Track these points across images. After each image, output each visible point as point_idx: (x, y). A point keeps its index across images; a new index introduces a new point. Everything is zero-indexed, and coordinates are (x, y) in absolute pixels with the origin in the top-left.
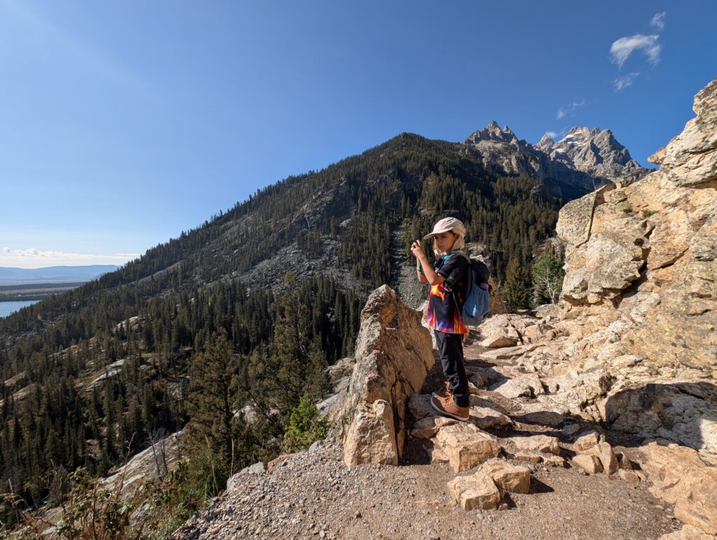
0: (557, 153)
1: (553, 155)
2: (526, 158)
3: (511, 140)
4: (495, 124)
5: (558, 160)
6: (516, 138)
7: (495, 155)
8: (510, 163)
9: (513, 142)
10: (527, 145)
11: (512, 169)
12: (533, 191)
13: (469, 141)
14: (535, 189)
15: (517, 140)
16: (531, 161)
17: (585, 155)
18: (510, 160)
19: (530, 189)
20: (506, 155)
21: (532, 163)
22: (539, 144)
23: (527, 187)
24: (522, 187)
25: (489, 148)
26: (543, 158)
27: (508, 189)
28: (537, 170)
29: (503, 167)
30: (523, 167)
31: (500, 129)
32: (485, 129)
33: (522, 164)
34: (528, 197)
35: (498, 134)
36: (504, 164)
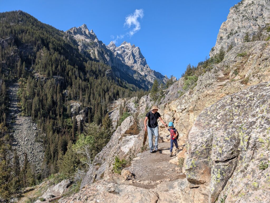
0: (117, 53)
1: (115, 54)
2: (103, 52)
3: (95, 39)
4: (85, 26)
5: (118, 57)
6: (97, 39)
7: (85, 46)
8: (94, 52)
9: (96, 40)
10: (103, 44)
11: (95, 56)
12: (106, 73)
13: (69, 32)
14: (107, 72)
15: (98, 40)
16: (105, 54)
17: (129, 57)
18: (94, 50)
19: (105, 71)
20: (92, 47)
21: (106, 56)
22: (109, 46)
23: (104, 69)
24: (101, 69)
25: (82, 40)
26: (111, 54)
27: (94, 69)
28: (108, 60)
29: (90, 54)
30: (101, 56)
31: (88, 30)
32: (80, 27)
33: (101, 55)
34: (104, 75)
35: (87, 33)
36: (91, 53)
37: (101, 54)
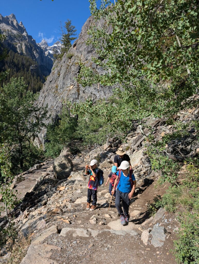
0: (49, 53)
1: (46, 53)
2: (31, 48)
3: (23, 32)
4: (14, 17)
5: (49, 56)
6: (26, 32)
8: (21, 47)
9: (25, 34)
10: (32, 40)
11: (22, 51)
12: (31, 68)
14: (33, 67)
15: (27, 34)
16: (34, 50)
18: (21, 44)
19: (30, 65)
20: (19, 40)
21: (35, 52)
22: (40, 44)
25: (8, 30)
26: (41, 52)
27: (16, 62)
28: (37, 58)
29: (16, 48)
30: (29, 52)
31: (16, 21)
32: (7, 17)
34: (28, 70)
35: (15, 23)
36: (17, 46)
37: (29, 49)
